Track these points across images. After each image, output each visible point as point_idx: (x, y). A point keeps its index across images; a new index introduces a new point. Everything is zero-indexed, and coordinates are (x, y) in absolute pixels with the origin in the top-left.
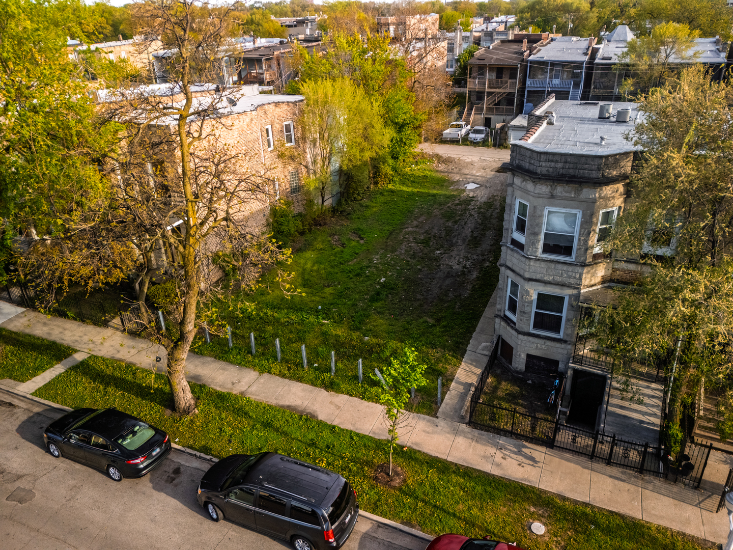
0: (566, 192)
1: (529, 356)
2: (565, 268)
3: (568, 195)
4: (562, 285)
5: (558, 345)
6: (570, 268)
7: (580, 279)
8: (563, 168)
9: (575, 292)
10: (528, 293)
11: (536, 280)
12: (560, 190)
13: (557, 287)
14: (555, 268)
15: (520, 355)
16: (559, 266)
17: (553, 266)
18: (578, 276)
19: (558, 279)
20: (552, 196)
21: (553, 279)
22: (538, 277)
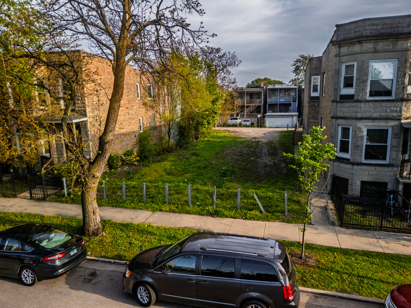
0: (386, 46)
1: (362, 182)
2: (388, 104)
3: (387, 48)
4: (387, 119)
5: (386, 169)
6: (392, 104)
7: (401, 111)
8: (382, 29)
9: (396, 123)
10: (360, 129)
11: (366, 118)
12: (381, 45)
13: (383, 121)
14: (380, 106)
15: (356, 183)
16: (384, 104)
17: (378, 104)
18: (398, 109)
19: (384, 114)
20: (376, 51)
21: (380, 115)
22: (368, 115)
